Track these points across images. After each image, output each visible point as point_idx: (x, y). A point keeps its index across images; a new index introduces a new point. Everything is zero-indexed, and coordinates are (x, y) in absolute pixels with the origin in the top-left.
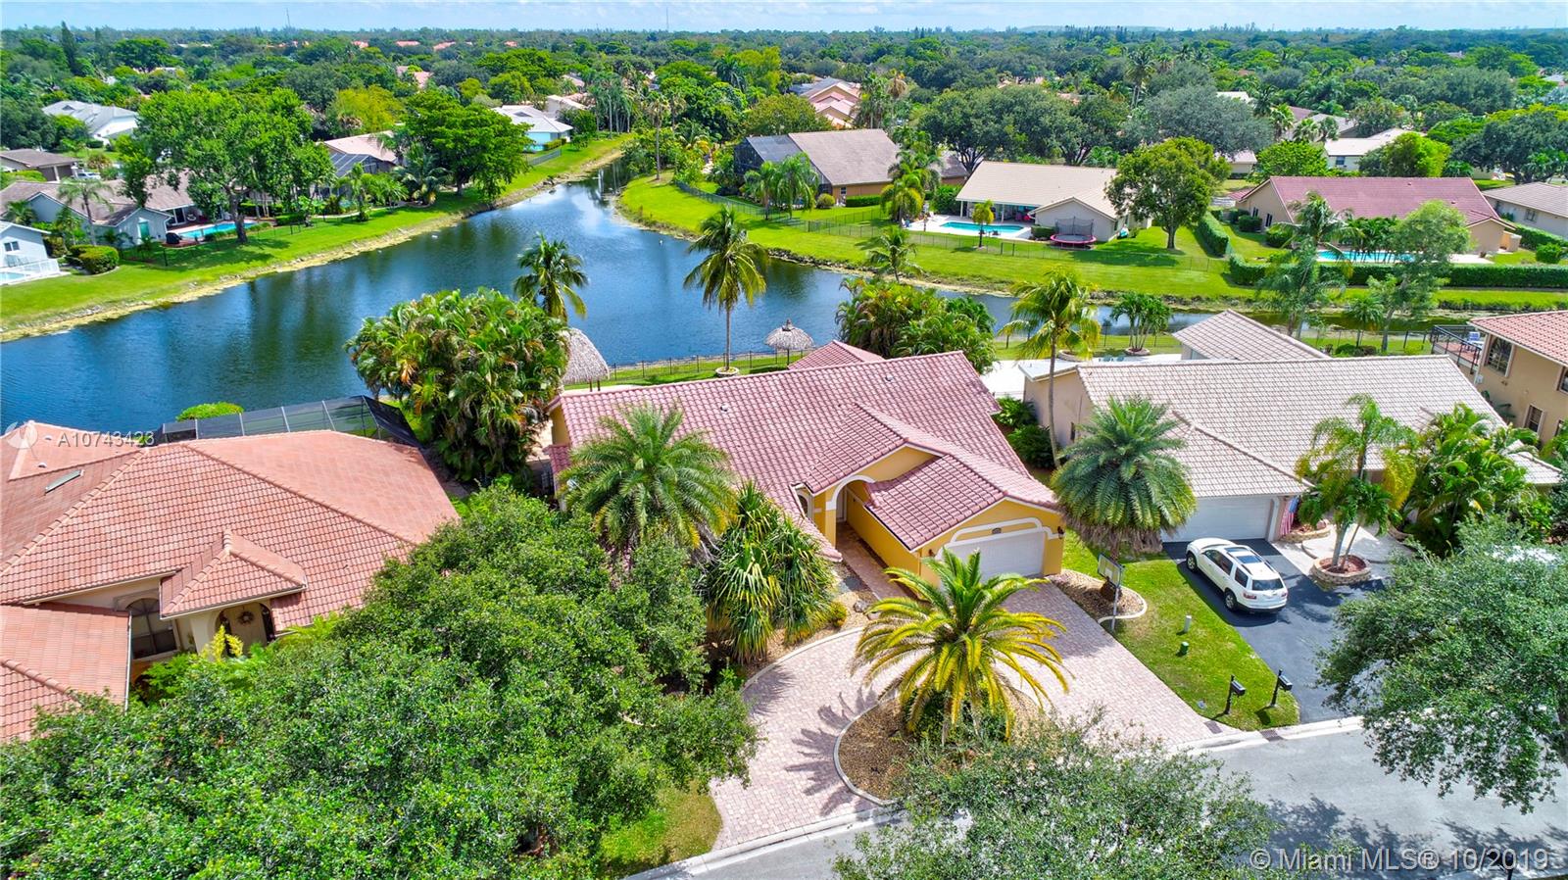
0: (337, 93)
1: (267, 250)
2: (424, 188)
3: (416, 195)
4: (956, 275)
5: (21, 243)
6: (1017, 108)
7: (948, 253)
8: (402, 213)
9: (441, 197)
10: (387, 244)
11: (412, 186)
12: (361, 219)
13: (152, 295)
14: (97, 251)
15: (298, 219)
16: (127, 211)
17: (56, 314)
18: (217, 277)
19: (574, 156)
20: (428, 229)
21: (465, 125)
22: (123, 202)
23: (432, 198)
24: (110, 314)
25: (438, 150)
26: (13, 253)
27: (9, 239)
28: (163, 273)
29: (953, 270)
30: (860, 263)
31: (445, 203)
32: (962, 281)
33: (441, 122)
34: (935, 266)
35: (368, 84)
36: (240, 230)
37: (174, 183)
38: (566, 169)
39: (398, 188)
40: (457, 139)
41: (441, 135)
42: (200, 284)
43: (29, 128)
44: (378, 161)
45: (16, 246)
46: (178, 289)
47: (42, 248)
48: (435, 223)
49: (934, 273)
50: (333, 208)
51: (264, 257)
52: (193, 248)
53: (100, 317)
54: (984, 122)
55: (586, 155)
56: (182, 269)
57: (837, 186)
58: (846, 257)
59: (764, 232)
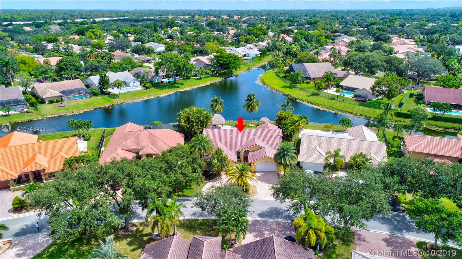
0: (206, 42)
1: (180, 86)
2: (216, 72)
3: (213, 73)
4: (326, 106)
5: (136, 82)
6: (366, 60)
7: (327, 100)
8: (210, 77)
9: (219, 74)
10: (204, 85)
11: (213, 71)
12: (201, 79)
13: (156, 95)
14: (148, 85)
15: (188, 78)
16: (154, 76)
17: (140, 98)
18: (169, 91)
19: (259, 61)
20: (214, 82)
21: (226, 58)
22: (154, 74)
23: (218, 74)
24: (148, 98)
25: (220, 63)
26: (134, 84)
27: (134, 81)
28: (159, 90)
29: (325, 104)
30: (305, 100)
31: (220, 75)
32: (327, 108)
33: (221, 57)
34: (322, 103)
35: (214, 40)
36: (175, 81)
37: (163, 71)
38: (254, 65)
39: (210, 72)
40: (224, 61)
41: (221, 60)
42: (165, 93)
43: (142, 50)
44: (207, 64)
45: (135, 82)
46: (161, 94)
47: (139, 83)
48: (217, 80)
49: (321, 105)
50: (196, 76)
51: (178, 87)
52: (165, 84)
53: (146, 99)
54: (356, 63)
55: (262, 61)
56: (162, 89)
57: (312, 78)
58: (303, 98)
59: (288, 89)
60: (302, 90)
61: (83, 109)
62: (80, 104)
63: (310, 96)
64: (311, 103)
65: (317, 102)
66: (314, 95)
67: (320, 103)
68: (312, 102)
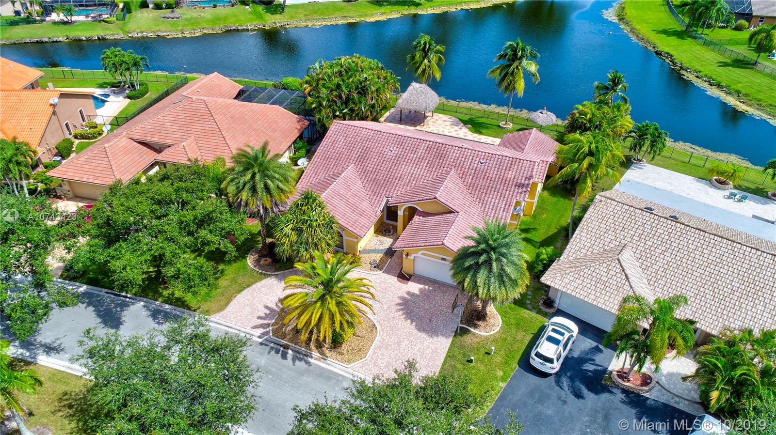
4: (759, 100)
10: (478, 7)
17: (323, 19)
18: (391, 12)
32: (760, 107)
34: (752, 92)
42: (382, 14)
46: (372, 15)
57: (757, 17)
58: (701, 69)
59: (673, 40)
60: (711, 47)
61: (203, 29)
62: (203, 17)
63: (726, 65)
64: (719, 86)
65: (738, 87)
66: (740, 63)
67: (744, 91)
68: (723, 84)
